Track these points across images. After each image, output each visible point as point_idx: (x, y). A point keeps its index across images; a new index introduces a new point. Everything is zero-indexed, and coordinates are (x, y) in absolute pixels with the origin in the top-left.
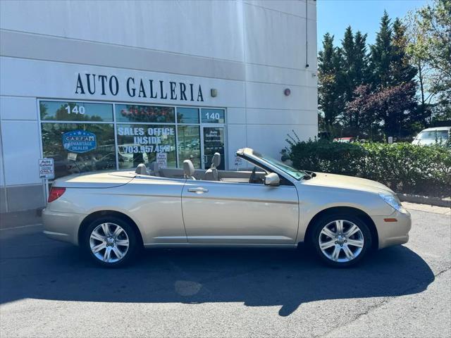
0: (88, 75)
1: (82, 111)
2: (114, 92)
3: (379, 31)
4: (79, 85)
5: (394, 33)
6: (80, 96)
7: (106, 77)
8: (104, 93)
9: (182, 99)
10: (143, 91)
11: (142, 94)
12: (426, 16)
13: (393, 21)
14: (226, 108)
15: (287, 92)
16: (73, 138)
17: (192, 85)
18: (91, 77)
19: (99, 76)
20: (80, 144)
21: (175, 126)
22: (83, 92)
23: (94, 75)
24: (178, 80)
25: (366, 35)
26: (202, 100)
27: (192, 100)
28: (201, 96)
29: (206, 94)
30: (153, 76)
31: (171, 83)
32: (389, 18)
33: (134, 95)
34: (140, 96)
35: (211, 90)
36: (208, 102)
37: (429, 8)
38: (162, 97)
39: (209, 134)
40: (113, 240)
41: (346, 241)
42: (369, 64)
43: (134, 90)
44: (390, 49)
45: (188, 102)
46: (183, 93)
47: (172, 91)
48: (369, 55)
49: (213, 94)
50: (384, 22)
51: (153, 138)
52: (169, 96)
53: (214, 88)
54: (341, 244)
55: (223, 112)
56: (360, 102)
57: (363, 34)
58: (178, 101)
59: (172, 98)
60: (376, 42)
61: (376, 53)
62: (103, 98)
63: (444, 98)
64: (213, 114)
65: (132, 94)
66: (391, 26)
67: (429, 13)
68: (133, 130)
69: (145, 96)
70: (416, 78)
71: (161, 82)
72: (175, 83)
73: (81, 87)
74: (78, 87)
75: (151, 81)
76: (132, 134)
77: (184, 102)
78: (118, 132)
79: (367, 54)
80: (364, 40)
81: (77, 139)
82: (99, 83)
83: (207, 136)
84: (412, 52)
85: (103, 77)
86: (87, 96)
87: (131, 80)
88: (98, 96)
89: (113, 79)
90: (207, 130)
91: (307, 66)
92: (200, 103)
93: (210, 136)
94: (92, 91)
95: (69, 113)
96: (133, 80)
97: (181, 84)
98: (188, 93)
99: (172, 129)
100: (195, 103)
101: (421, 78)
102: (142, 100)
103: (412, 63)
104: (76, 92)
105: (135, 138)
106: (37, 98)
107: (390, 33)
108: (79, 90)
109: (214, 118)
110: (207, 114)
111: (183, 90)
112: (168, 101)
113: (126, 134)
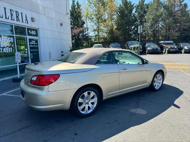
3: (72, 4)
5: (77, 6)
9: (17, 21)
13: (76, 1)
14: (38, 29)
17: (22, 13)
21: (14, 36)
24: (15, 9)
26: (28, 23)
27: (23, 22)
28: (27, 20)
29: (29, 20)
31: (11, 10)
35: (32, 18)
36: (31, 25)
38: (6, 18)
39: (31, 42)
40: (88, 100)
41: (158, 81)
45: (21, 23)
46: (17, 17)
47: (12, 15)
49: (33, 20)
52: (10, 18)
55: (37, 31)
59: (12, 19)
60: (71, 8)
64: (32, 31)
71: (5, 8)
72: (13, 10)
77: (18, 23)
90: (30, 40)
92: (26, 24)
97: (16, 12)
98: (20, 17)
99: (12, 38)
100: (24, 24)
101: (87, 25)
109: (33, 33)
110: (30, 31)
111: (17, 16)
112: (9, 21)
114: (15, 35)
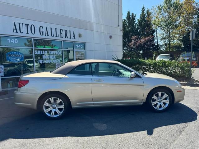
0: (19, 24)
1: (16, 42)
2: (33, 33)
3: (141, 14)
4: (15, 28)
5: (146, 15)
6: (15, 34)
7: (29, 25)
8: (28, 33)
9: (65, 37)
10: (47, 33)
11: (47, 34)
12: (160, 9)
13: (146, 10)
14: (85, 43)
15: (111, 37)
16: (11, 55)
17: (70, 31)
18: (21, 25)
19: (25, 24)
20: (16, 58)
22: (17, 32)
23: (23, 24)
25: (136, 15)
26: (75, 39)
27: (70, 38)
28: (74, 36)
29: (77, 35)
30: (52, 26)
31: (61, 30)
32: (145, 8)
33: (43, 35)
34: (45, 35)
35: (79, 34)
36: (78, 39)
37: (161, 6)
38: (56, 36)
40: (55, 105)
41: (162, 101)
42: (136, 27)
43: (43, 32)
44: (145, 21)
45: (69, 39)
46: (66, 35)
47: (61, 33)
48: (137, 23)
49: (80, 36)
50: (143, 10)
51: (51, 56)
53: (80, 33)
54: (160, 102)
55: (84, 45)
56: (134, 43)
57: (134, 14)
58: (64, 39)
59: (61, 37)
60: (140, 18)
61: (140, 22)
62: (27, 35)
63: (166, 43)
64: (80, 45)
65: (42, 34)
66: (145, 12)
67: (161, 8)
68: (42, 52)
69: (48, 35)
70: (155, 34)
71: (56, 29)
72: (62, 30)
73: (16, 29)
74: (14, 29)
75: (51, 28)
76: (41, 54)
77: (66, 39)
78: (35, 52)
79: (136, 23)
80: (135, 17)
81: (14, 55)
82: (25, 28)
83: (77, 55)
84: (155, 23)
85: (27, 25)
86: (19, 34)
87: (41, 27)
88: (25, 34)
89: (33, 26)
90: (77, 53)
91: (119, 26)
92: (74, 40)
93: (79, 55)
94: (22, 32)
95: (9, 42)
96: (42, 27)
97: (65, 30)
98: (68, 35)
99: (61, 52)
100: (72, 40)
101: (157, 34)
102: (47, 37)
103: (154, 27)
104: (13, 32)
105: (43, 56)
107: (145, 15)
108: (15, 31)
109: (80, 47)
110: (77, 45)
111: (66, 33)
112: (59, 38)
113: (38, 54)
114: (63, 49)
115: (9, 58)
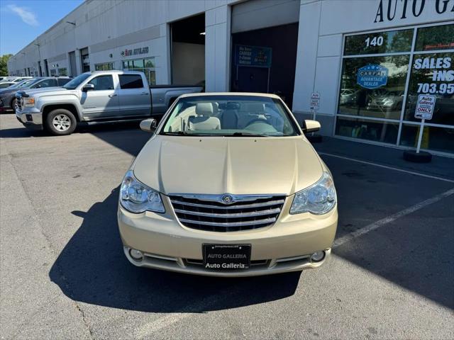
1: (380, 42)
2: (418, 12)
4: (379, 13)
6: (379, 25)
8: (404, 17)
16: (366, 74)
20: (372, 79)
22: (382, 20)
33: (445, 9)
43: (446, 3)
62: (404, 22)
65: (441, 10)
68: (435, 62)
73: (381, 14)
74: (378, 15)
76: (432, 66)
81: (370, 73)
82: (401, 4)
86: (386, 23)
88: (397, 21)
94: (391, 18)
104: (375, 22)
106: (343, 34)
108: (379, 17)
113: (423, 67)
115: (362, 79)
